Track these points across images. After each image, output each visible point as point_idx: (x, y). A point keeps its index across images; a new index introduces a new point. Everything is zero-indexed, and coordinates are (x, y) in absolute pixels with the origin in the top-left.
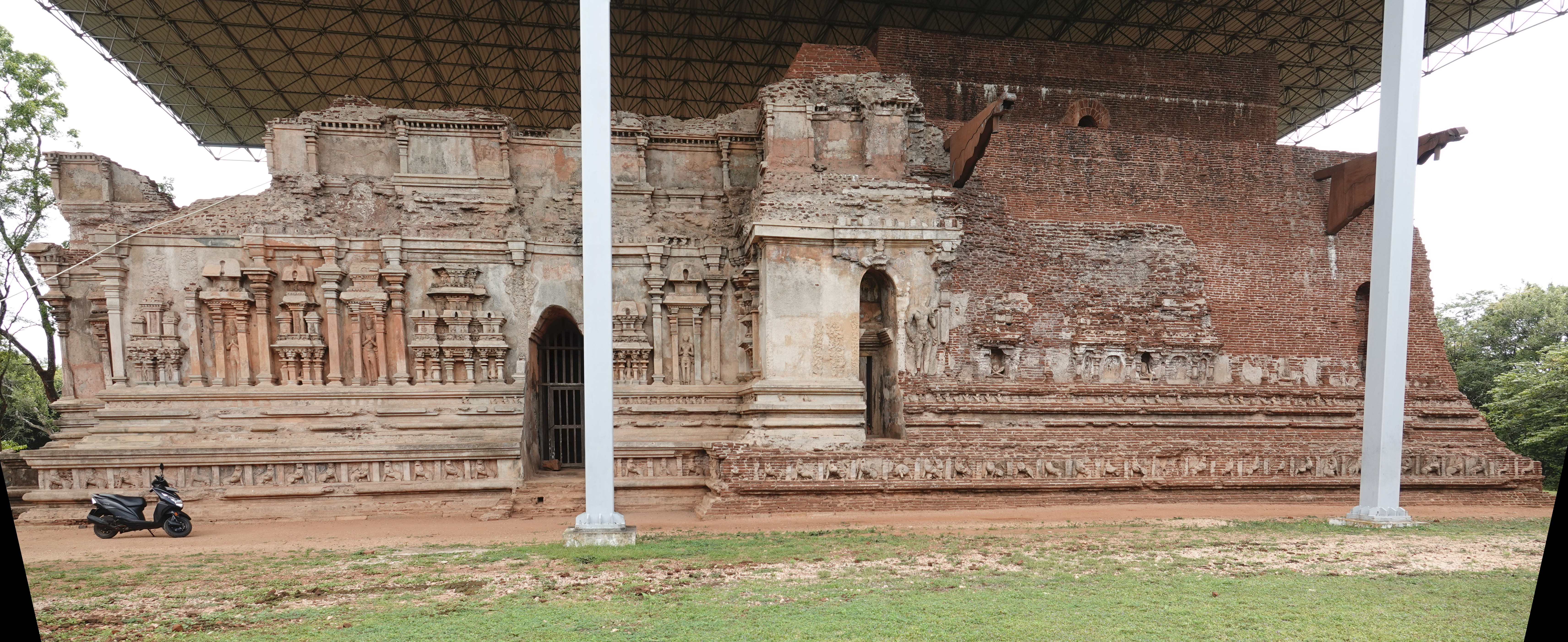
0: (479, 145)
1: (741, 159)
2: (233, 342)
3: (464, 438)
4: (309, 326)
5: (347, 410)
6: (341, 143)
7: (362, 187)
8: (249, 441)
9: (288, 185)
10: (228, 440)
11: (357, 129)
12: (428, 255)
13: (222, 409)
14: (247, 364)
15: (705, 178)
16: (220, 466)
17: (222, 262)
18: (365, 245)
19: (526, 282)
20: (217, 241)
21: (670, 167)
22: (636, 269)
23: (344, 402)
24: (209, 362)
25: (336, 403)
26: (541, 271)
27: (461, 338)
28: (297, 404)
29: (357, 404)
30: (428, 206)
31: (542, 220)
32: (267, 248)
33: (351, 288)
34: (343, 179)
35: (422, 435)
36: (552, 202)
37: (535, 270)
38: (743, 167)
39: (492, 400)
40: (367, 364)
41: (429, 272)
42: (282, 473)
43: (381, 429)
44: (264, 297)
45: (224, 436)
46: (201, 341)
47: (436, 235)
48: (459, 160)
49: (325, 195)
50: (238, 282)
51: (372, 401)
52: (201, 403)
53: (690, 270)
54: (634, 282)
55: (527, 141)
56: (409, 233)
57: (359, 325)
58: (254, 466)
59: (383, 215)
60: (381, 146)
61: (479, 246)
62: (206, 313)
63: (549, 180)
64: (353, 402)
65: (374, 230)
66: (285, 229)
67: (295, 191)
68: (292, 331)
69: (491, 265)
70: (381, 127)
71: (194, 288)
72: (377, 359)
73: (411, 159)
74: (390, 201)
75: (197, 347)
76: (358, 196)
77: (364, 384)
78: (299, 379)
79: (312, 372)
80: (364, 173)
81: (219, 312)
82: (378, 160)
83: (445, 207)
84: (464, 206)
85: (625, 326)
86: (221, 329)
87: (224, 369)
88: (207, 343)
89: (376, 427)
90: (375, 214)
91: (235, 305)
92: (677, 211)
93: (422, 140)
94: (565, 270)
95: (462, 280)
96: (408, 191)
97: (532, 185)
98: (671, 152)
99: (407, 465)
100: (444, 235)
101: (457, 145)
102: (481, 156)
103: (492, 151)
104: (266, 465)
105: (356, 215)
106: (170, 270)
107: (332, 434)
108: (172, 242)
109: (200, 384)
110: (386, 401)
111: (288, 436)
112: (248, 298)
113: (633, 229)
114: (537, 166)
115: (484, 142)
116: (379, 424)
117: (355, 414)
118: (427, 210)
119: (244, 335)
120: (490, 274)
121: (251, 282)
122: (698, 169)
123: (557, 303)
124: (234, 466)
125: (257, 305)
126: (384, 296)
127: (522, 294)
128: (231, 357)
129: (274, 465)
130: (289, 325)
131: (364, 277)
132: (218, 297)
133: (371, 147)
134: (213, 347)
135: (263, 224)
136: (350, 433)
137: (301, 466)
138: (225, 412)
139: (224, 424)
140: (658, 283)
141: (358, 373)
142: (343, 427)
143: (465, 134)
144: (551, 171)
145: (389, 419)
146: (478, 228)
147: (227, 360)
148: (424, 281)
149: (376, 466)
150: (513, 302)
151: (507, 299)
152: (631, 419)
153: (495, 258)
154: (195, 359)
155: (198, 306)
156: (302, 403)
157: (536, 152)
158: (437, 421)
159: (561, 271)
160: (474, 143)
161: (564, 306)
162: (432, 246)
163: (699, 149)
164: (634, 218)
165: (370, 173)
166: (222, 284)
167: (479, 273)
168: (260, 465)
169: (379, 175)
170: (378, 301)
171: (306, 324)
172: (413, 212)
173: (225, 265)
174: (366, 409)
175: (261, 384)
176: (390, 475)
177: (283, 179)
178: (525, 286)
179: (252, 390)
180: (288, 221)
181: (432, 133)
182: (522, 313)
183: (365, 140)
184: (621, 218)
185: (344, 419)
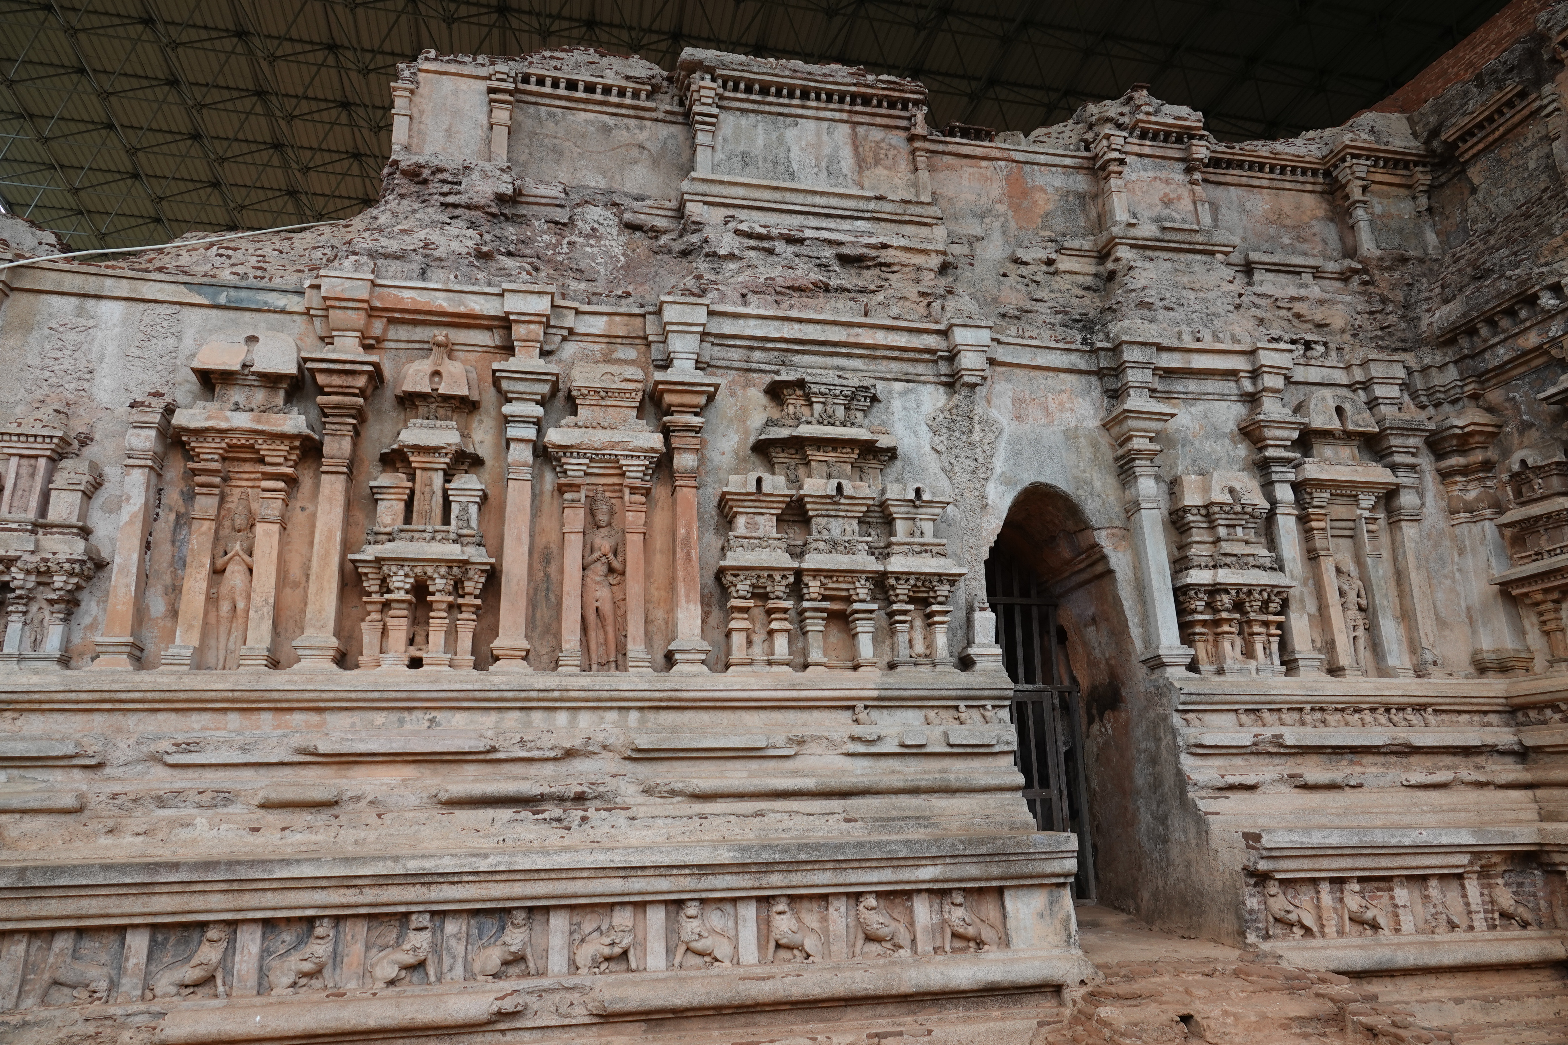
0: (866, 138)
1: (1385, 202)
2: (238, 547)
3: (885, 821)
4: (455, 509)
5: (547, 741)
6: (557, 123)
7: (596, 213)
8: (251, 838)
9: (435, 187)
10: (184, 834)
11: (598, 96)
12: (758, 355)
13: (180, 737)
14: (268, 610)
15: (1305, 240)
16: (154, 927)
17: (252, 339)
18: (609, 324)
19: (977, 428)
20: (243, 294)
21: (1236, 216)
22: (1221, 406)
23: (537, 717)
24: (157, 605)
25: (512, 719)
26: (1009, 403)
27: (849, 548)
28: (401, 722)
29: (572, 724)
30: (765, 244)
31: (995, 300)
32: (372, 312)
33: (570, 419)
34: (560, 188)
35: (760, 814)
36: (1011, 266)
37: (995, 401)
38: (1390, 216)
39: (931, 714)
40: (592, 617)
41: (756, 396)
42: (358, 948)
43: (642, 799)
44: (348, 431)
45: (172, 824)
46: (148, 546)
47: (784, 305)
48: (823, 165)
49: (517, 220)
50: (282, 394)
51: (612, 716)
52: (118, 717)
53: (1347, 406)
54: (1217, 434)
55: (951, 148)
56: (723, 298)
57: (581, 512)
58: (268, 924)
59: (644, 270)
60: (642, 136)
61: (880, 338)
62: (175, 469)
63: (997, 225)
64: (562, 718)
65: (628, 295)
66: (423, 273)
67: (451, 199)
68: (408, 520)
69: (898, 386)
70: (648, 97)
71: (159, 404)
72: (619, 604)
73: (719, 155)
74: (661, 242)
75: (135, 556)
76: (587, 229)
77: (586, 668)
78: (414, 652)
79: (452, 633)
80: (602, 183)
81: (216, 466)
82: (635, 162)
83: (804, 250)
84: (845, 250)
85: (1222, 532)
86: (213, 512)
87: (198, 623)
88: (164, 551)
89: (629, 792)
90: (627, 267)
91: (264, 447)
92: (1277, 292)
93: (745, 121)
94: (1062, 404)
95: (840, 412)
96: (717, 215)
97: (965, 232)
98: (1232, 188)
99: (749, 912)
100: (804, 307)
101: (818, 135)
102: (871, 160)
103: (893, 152)
104: (311, 921)
105: (582, 265)
106: (102, 356)
107: (506, 814)
108: (123, 288)
109: (123, 662)
110: (651, 715)
111: (373, 820)
112: (305, 430)
113: (1211, 317)
114: (972, 197)
115: (877, 134)
116: (637, 781)
117: (570, 754)
118: (761, 254)
119: (276, 528)
120: (897, 404)
121: (321, 390)
122: (1288, 222)
123: (1046, 478)
124: (203, 926)
125: (326, 450)
126: (656, 441)
127: (970, 453)
128: (224, 590)
129: (338, 920)
130: (402, 505)
131: (608, 392)
132: (224, 425)
133: (622, 136)
134: (180, 563)
135: (372, 255)
136: (557, 812)
137: (425, 920)
138: (188, 747)
139: (178, 785)
140: (1285, 433)
141: (571, 638)
142: (536, 790)
143: (837, 115)
144: (1001, 208)
145: (662, 768)
146: (880, 297)
147: (212, 600)
148: (743, 415)
149: (656, 917)
150: (949, 474)
151: (933, 464)
152: (1287, 767)
153: (910, 368)
154: (121, 592)
155: (159, 449)
156: (417, 721)
157: (968, 170)
158: (796, 773)
159: (1053, 406)
160: (855, 135)
161: (1063, 484)
162: (773, 330)
163: (1288, 185)
164: (1210, 295)
165: (616, 186)
166: (237, 395)
167: (874, 399)
168: (288, 920)
169: (635, 191)
170: (637, 453)
171: (447, 504)
172: (732, 257)
173: (257, 348)
174: (600, 737)
175: (303, 663)
176: (699, 945)
177: (426, 173)
178: (976, 437)
179: (278, 681)
180: (436, 254)
181: (768, 108)
182: (970, 498)
183: (610, 121)
184: (1184, 293)
185: (533, 770)
